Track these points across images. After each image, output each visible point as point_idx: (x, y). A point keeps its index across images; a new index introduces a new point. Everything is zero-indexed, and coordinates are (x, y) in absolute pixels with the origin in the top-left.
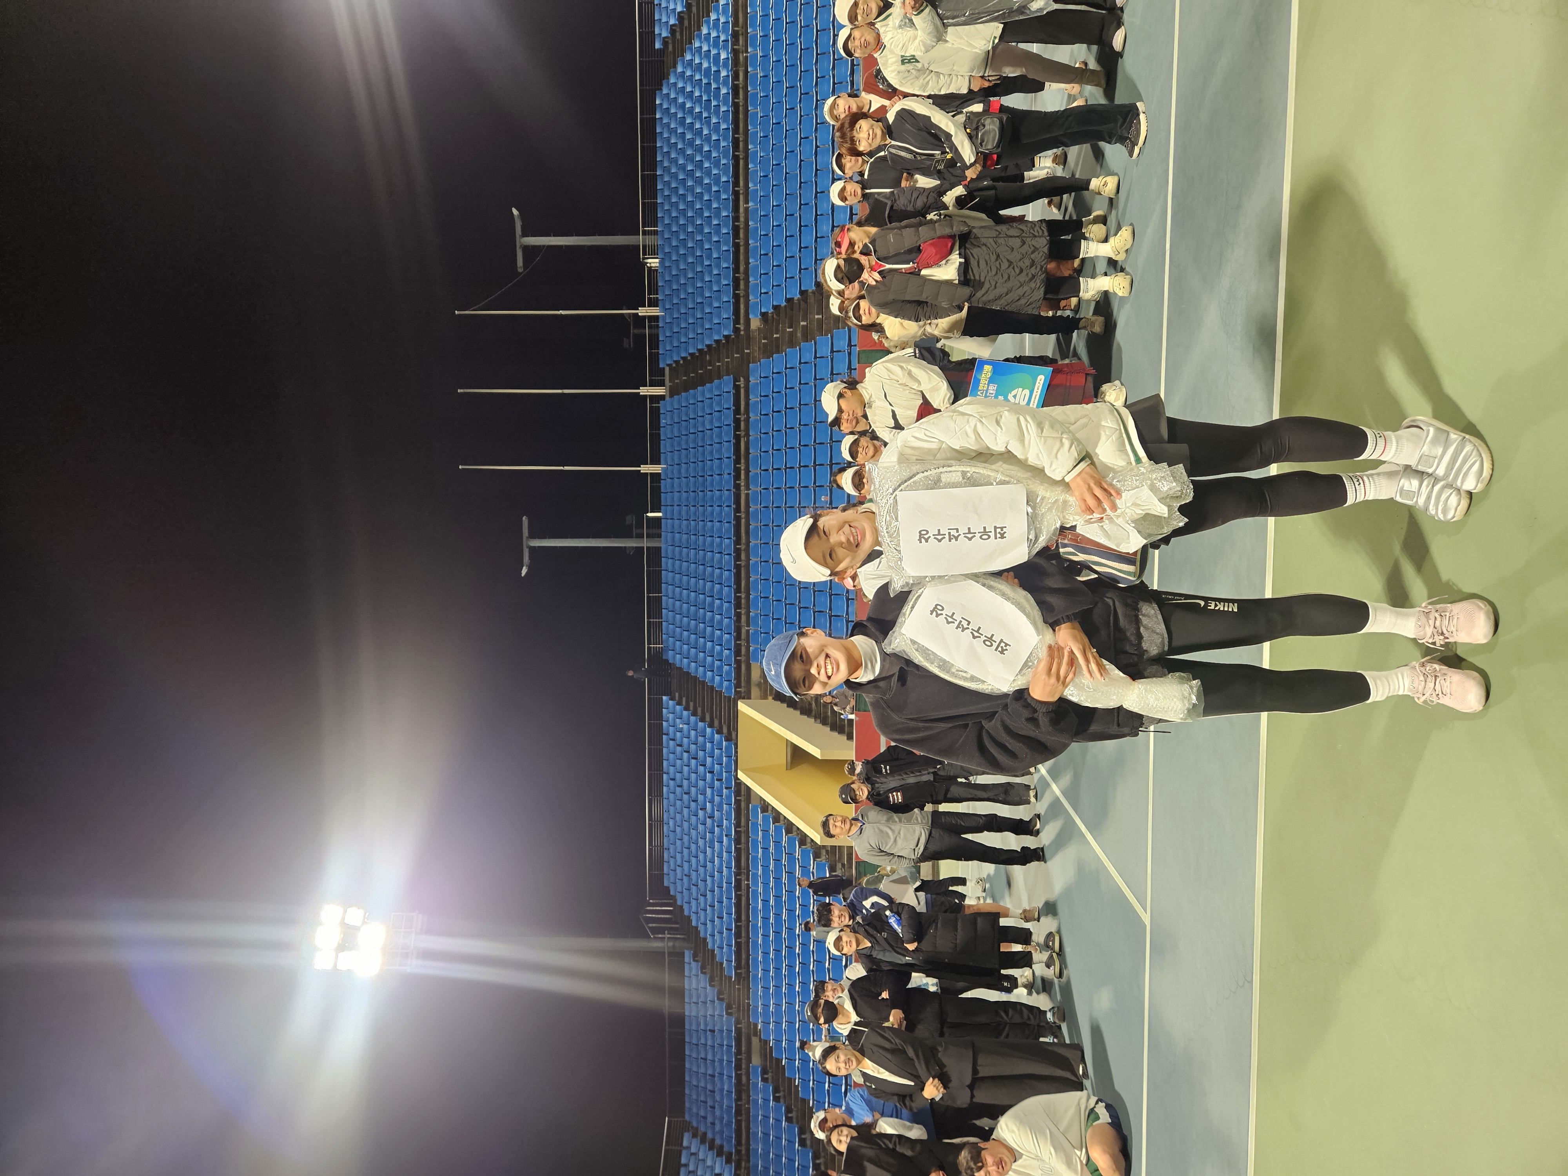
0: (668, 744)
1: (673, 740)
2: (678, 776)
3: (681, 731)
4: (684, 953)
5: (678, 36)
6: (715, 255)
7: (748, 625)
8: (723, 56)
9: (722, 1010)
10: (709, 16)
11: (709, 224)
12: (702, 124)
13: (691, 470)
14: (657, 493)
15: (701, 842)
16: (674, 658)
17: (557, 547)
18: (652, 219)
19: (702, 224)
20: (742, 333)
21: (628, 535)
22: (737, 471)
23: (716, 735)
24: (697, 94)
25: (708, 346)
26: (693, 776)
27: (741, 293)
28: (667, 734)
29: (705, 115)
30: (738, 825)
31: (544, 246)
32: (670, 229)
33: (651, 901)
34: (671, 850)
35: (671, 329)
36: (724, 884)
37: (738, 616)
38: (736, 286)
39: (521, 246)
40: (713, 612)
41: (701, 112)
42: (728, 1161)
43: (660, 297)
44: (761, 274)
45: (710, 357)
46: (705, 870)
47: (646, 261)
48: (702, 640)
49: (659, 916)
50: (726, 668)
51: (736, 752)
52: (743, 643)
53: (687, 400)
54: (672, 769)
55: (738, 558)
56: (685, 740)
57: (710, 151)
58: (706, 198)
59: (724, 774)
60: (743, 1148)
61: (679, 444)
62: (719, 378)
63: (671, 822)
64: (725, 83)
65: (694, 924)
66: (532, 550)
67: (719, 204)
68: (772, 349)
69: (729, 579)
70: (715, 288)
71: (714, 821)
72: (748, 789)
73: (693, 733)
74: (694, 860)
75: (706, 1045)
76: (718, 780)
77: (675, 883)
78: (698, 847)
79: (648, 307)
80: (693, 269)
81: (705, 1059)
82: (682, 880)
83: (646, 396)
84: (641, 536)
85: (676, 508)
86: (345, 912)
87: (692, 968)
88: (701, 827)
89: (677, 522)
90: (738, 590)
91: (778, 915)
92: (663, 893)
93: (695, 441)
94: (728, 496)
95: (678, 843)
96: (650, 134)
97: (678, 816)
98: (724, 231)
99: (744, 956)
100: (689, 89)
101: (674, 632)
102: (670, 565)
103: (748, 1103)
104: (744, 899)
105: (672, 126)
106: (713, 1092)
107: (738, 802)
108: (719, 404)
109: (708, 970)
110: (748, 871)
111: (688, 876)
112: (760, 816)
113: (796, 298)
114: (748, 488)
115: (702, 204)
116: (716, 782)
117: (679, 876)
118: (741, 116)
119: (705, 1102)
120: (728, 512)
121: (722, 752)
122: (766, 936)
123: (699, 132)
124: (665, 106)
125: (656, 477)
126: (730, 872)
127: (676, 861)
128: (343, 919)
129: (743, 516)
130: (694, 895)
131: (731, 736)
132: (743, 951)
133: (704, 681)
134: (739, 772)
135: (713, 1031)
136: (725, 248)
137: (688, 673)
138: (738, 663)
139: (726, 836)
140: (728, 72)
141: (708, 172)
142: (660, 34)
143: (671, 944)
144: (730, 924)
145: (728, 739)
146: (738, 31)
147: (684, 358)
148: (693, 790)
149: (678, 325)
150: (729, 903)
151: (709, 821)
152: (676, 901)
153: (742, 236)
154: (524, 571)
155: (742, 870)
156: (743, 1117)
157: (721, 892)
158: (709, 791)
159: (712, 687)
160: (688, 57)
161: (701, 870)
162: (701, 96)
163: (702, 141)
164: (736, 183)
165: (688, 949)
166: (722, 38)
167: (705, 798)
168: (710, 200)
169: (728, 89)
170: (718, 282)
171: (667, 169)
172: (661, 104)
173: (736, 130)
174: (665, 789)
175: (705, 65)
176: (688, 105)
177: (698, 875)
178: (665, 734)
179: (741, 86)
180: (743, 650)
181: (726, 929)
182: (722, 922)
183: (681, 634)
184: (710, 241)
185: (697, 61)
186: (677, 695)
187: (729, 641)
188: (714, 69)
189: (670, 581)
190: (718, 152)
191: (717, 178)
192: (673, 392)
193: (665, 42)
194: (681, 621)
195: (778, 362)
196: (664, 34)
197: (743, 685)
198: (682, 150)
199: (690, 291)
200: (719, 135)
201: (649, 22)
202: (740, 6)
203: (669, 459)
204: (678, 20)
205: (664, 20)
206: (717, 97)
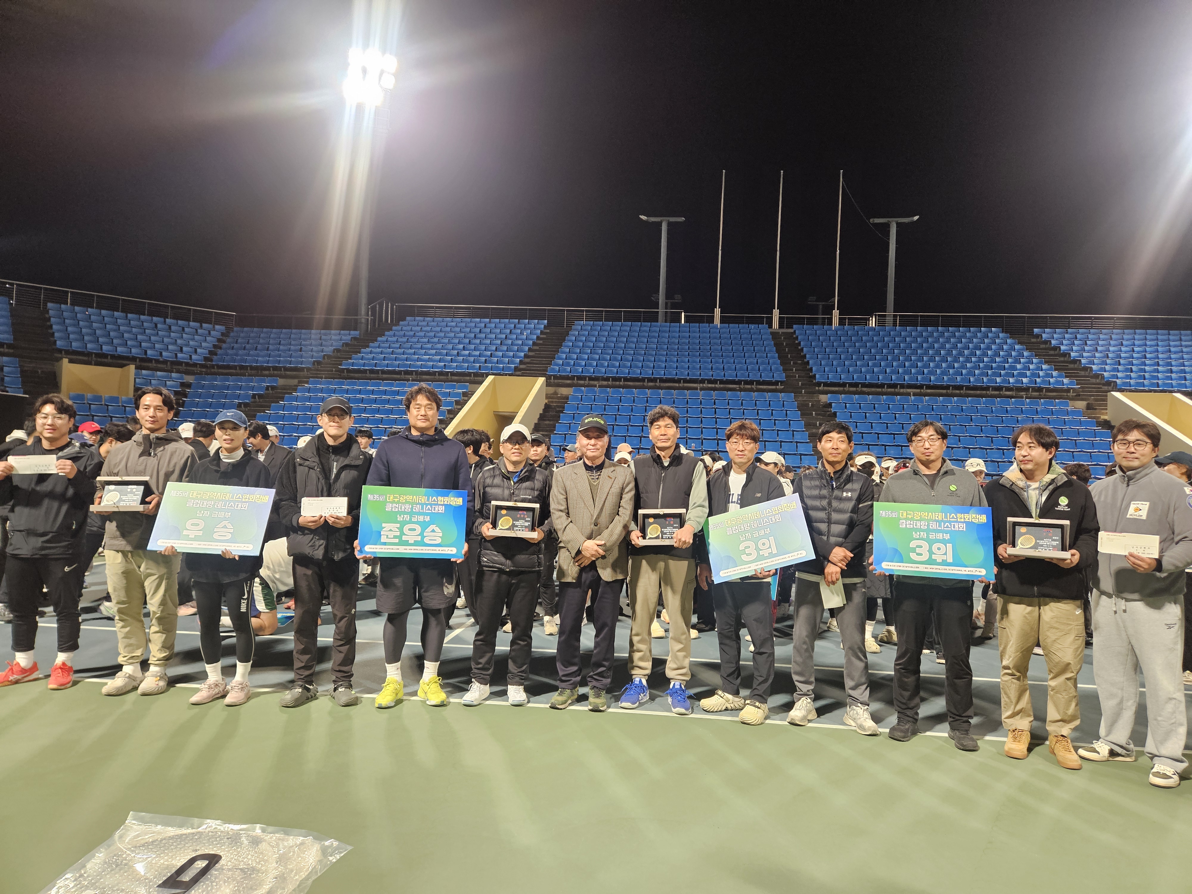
0: (511, 323)
1: (515, 327)
2: (488, 330)
3: (522, 333)
4: (357, 330)
5: (1043, 346)
6: (876, 369)
7: (600, 386)
8: (1025, 380)
9: (316, 357)
10: (1055, 370)
11: (899, 366)
12: (974, 362)
13: (716, 347)
14: (700, 320)
15: (439, 346)
16: (576, 330)
17: (662, 245)
18: (906, 322)
19: (899, 360)
20: (817, 388)
21: (668, 297)
22: (714, 382)
23: (518, 360)
24: (997, 359)
25: (808, 362)
26: (488, 342)
27: (847, 388)
28: (519, 323)
29: (981, 365)
30: (453, 374)
31: (888, 242)
32: (897, 336)
33: (395, 307)
34: (433, 323)
35: (822, 335)
36: (409, 363)
37: (607, 379)
38: (851, 385)
39: (890, 221)
40: (610, 360)
41: (983, 362)
42: (206, 359)
43: (846, 327)
44: (860, 404)
45: (800, 364)
46: (418, 349)
47: (874, 317)
48: (590, 351)
49: (384, 312)
51: (506, 375)
52: (587, 382)
53: (768, 345)
54: (493, 325)
55: (650, 380)
57: (954, 368)
58: (919, 364)
59: (491, 365)
60: (216, 370)
61: (735, 338)
62: (784, 370)
63: (453, 324)
64: (1004, 381)
65: (379, 339)
66: (660, 224)
67: (914, 374)
68: (804, 410)
69: (634, 373)
70: (851, 369)
71: (455, 356)
72: (481, 383)
73: (520, 342)
74: (426, 340)
75: (290, 344)
76: (486, 360)
77: (408, 325)
78: (436, 343)
79: (839, 317)
80: (866, 353)
81: (280, 344)
82: (411, 331)
83: (772, 314)
84: (667, 306)
85: (687, 334)
87: (347, 336)
88: (450, 346)
89: (677, 334)
90: (626, 379)
92: (400, 316)
93: (737, 350)
94: (696, 374)
95: (439, 329)
96: (969, 323)
97: (458, 329)
98: (894, 377)
99: (356, 375)
100: (1001, 353)
101: (596, 330)
102: (645, 328)
103: (249, 375)
104: (398, 376)
105: (974, 340)
106: (256, 349)
107: (469, 374)
108: (765, 370)
109: (345, 348)
111: (414, 336)
112: (462, 391)
114: (701, 389)
115: (915, 360)
116: (484, 358)
117: (414, 328)
118: (978, 392)
119: (248, 343)
120: (684, 374)
121: (506, 364)
122: (373, 392)
123: (968, 360)
124: (990, 335)
125: (711, 320)
126: (418, 367)
127: (425, 326)
129: (681, 385)
130: (400, 340)
131: (518, 371)
132: (360, 375)
133: (558, 352)
134: (494, 377)
135: (301, 350)
136: (880, 377)
137: (564, 340)
138: (572, 378)
139: (445, 365)
140: (1012, 383)
141: (938, 366)
142: (1044, 333)
143: (363, 321)
144: (380, 366)
145: (516, 369)
146: (1042, 391)
147: (799, 344)
148: (478, 341)
149: (825, 340)
150: (395, 365)
151: (455, 352)
152: (395, 325)
153: (889, 390)
154: (644, 218)
155: (420, 376)
156: (238, 371)
157: (403, 360)
158: (478, 353)
159: (554, 358)
160: (1026, 354)
161: (419, 346)
162: (996, 362)
163: (962, 362)
164: (929, 387)
165: (360, 334)
166: (1038, 380)
167: (472, 350)
168: (917, 367)
169: (999, 383)
170: (855, 372)
171: (942, 335)
172: (992, 332)
173: (968, 388)
175: (1019, 366)
176: (989, 352)
177: (415, 343)
178: (519, 321)
179: (1001, 393)
180: (582, 382)
181: (376, 363)
182: (381, 360)
183: (593, 336)
184: (887, 366)
185: (1022, 360)
186: (548, 331)
187: (588, 371)
188: (1015, 373)
189: (633, 328)
190: (953, 374)
191: (933, 373)
192: (774, 335)
193: (1039, 336)
194: (603, 336)
195: (795, 414)
196: (1044, 336)
197: (556, 381)
198: (956, 347)
199: (850, 350)
200: (966, 375)
201: (1054, 324)
202: (1061, 393)
203: (724, 330)
204: (1054, 346)
205: (1055, 336)
206: (994, 374)
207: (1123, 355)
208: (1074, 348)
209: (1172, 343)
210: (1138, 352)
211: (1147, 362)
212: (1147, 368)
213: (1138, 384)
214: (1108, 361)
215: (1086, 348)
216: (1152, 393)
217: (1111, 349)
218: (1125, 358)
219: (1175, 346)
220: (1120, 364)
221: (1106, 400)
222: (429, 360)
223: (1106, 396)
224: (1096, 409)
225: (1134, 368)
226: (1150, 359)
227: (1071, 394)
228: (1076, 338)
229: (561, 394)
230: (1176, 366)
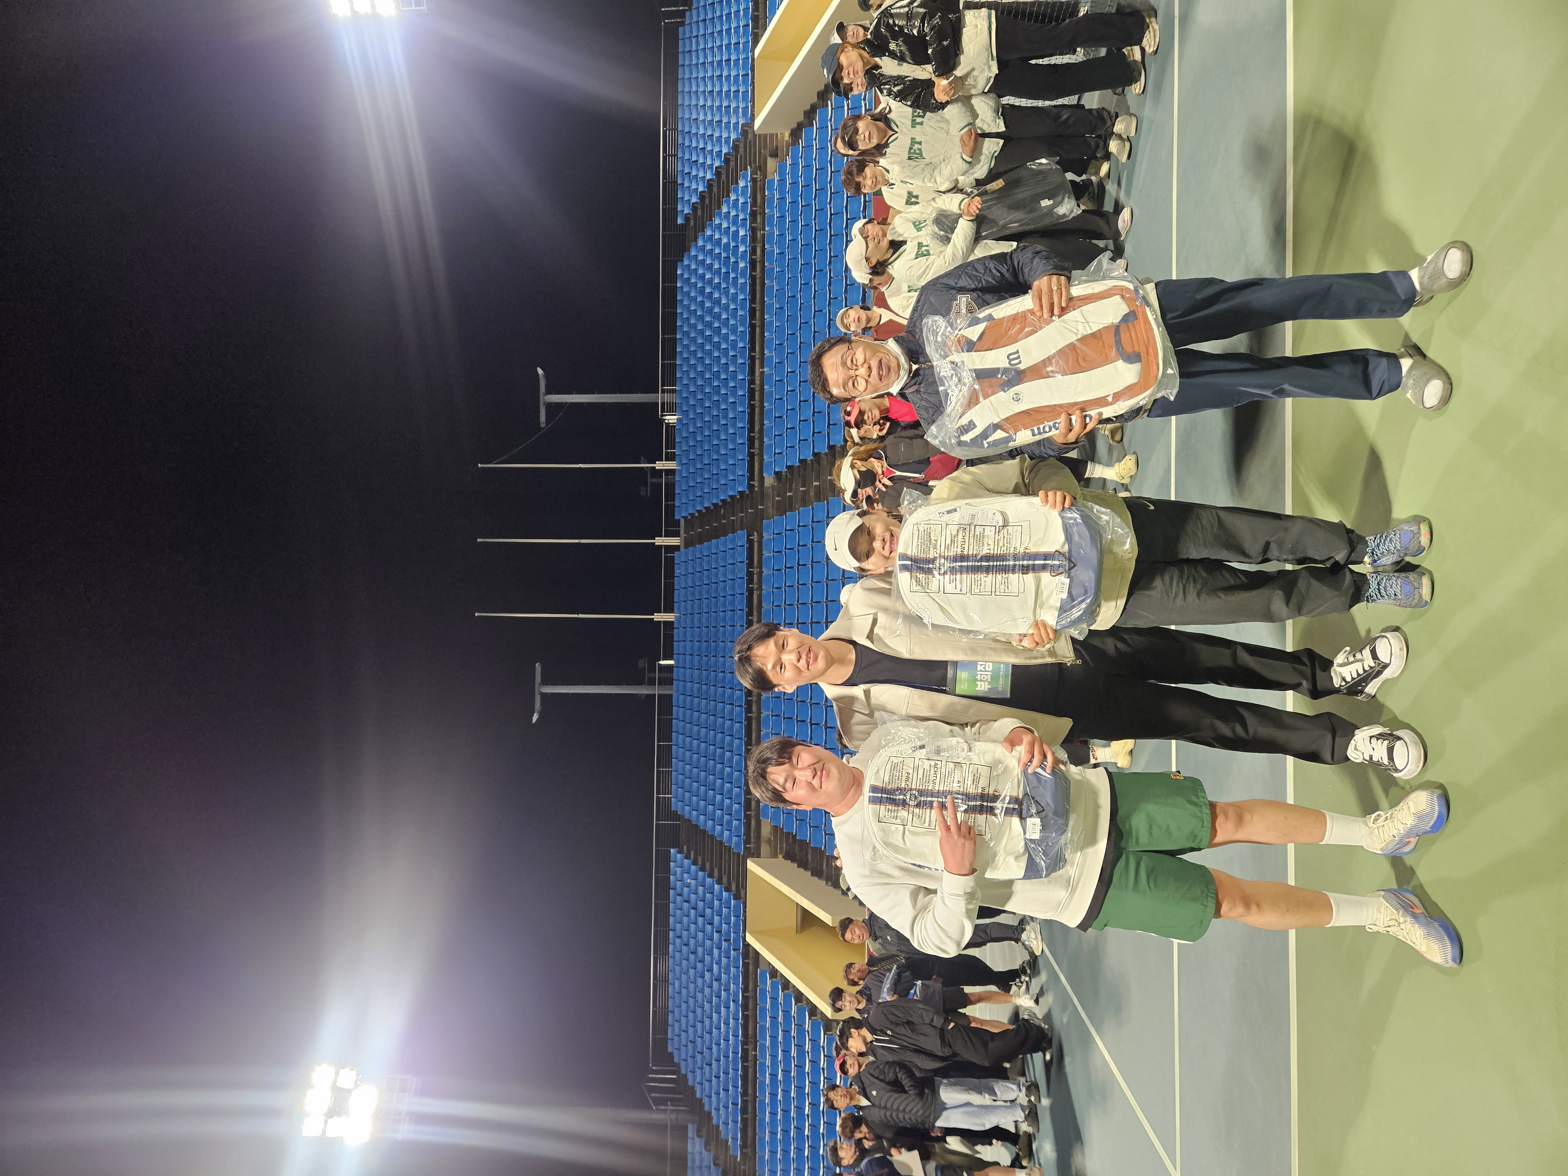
0: (675, 899)
1: (680, 895)
2: (685, 933)
3: (688, 886)
4: (687, 1127)
5: (699, 213)
6: (731, 416)
8: (742, 233)
10: (729, 197)
11: (726, 386)
12: (720, 294)
13: (704, 620)
14: (669, 639)
15: (707, 1006)
16: (683, 809)
17: (568, 694)
18: (670, 378)
19: (719, 386)
20: (756, 489)
21: (639, 682)
23: (724, 893)
24: (716, 266)
25: (723, 501)
26: (700, 935)
27: (756, 451)
28: (674, 889)
29: (723, 285)
30: (745, 990)
31: (566, 403)
32: (688, 389)
33: (654, 1068)
34: (676, 1013)
35: (687, 483)
36: (731, 1054)
38: (751, 445)
39: (544, 403)
40: (723, 763)
41: (720, 283)
43: (677, 451)
44: (775, 436)
45: (725, 511)
46: (711, 1038)
47: (664, 418)
48: (711, 792)
49: (662, 1085)
50: (735, 823)
51: (745, 912)
53: (701, 552)
54: (678, 926)
55: (749, 710)
56: (693, 896)
57: (728, 319)
58: (723, 361)
59: (732, 934)
61: (693, 594)
62: (733, 532)
63: (677, 983)
64: (743, 257)
65: (698, 1095)
66: (544, 696)
67: (736, 367)
68: (786, 506)
69: (739, 731)
70: (731, 447)
71: (720, 984)
72: (757, 954)
73: (701, 889)
74: (699, 1025)
76: (725, 940)
77: (679, 1049)
78: (703, 1011)
79: (666, 460)
80: (710, 428)
82: (687, 1046)
83: (661, 546)
84: (652, 682)
85: (688, 656)
86: (337, 1074)
87: (695, 1142)
88: (707, 991)
89: (688, 671)
90: (749, 726)
91: (786, 1092)
92: (666, 1059)
93: (708, 592)
95: (684, 1005)
96: (671, 303)
97: (684, 977)
98: (740, 393)
99: (750, 1134)
100: (708, 261)
101: (683, 782)
102: (681, 714)
104: (751, 1071)
105: (693, 294)
107: (746, 965)
109: (712, 1147)
110: (756, 1041)
111: (693, 1042)
112: (769, 982)
113: (809, 459)
115: (719, 366)
116: (723, 942)
117: (684, 1042)
118: (758, 288)
121: (730, 911)
122: (773, 1114)
123: (718, 302)
124: (686, 276)
125: (669, 625)
126: (736, 1041)
127: (681, 1025)
128: (334, 1083)
130: (699, 1064)
131: (740, 895)
132: (749, 1128)
133: (713, 836)
134: (748, 935)
136: (741, 409)
137: (697, 826)
138: (748, 818)
139: (733, 1001)
140: (746, 248)
141: (726, 338)
142: (683, 211)
143: (673, 1116)
145: (737, 897)
146: (756, 211)
147: (699, 511)
148: (700, 950)
149: (694, 479)
150: (736, 1074)
151: (715, 984)
152: (679, 1068)
153: (757, 397)
154: (535, 718)
155: (749, 1040)
157: (727, 1061)
158: (716, 951)
159: (721, 842)
160: (709, 232)
162: (720, 268)
163: (720, 309)
164: (752, 349)
165: (692, 1123)
166: (741, 217)
167: (712, 959)
168: (727, 364)
169: (746, 263)
170: (734, 441)
171: (687, 334)
172: (682, 274)
173: (753, 300)
174: (671, 947)
175: (725, 240)
176: (708, 276)
177: (703, 1042)
178: (672, 889)
179: (758, 260)
181: (732, 1104)
182: (728, 1094)
183: (691, 785)
184: (726, 401)
185: (717, 236)
186: (685, 847)
188: (732, 244)
189: (681, 731)
190: (736, 319)
191: (734, 344)
192: (688, 543)
193: (687, 218)
194: (691, 771)
195: (792, 519)
196: (686, 211)
197: (752, 840)
198: (701, 318)
199: (706, 448)
200: (736, 305)
201: (672, 199)
202: (758, 188)
203: (682, 609)
204: (699, 199)
205: (686, 198)
206: (735, 269)
207: (709, 118)
208: (701, 175)
209: (694, 62)
210: (706, 100)
211: (717, 89)
212: (725, 89)
213: (745, 98)
214: (717, 134)
215: (701, 160)
216: (755, 80)
217: (701, 131)
218: (713, 115)
219: (698, 58)
220: (721, 121)
221: (765, 136)
222: (727, 1024)
223: (760, 135)
224: (777, 147)
225: (725, 104)
226: (713, 86)
227: (758, 176)
228: (689, 173)
229: (771, 833)
230: (722, 55)
